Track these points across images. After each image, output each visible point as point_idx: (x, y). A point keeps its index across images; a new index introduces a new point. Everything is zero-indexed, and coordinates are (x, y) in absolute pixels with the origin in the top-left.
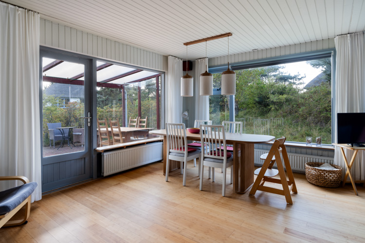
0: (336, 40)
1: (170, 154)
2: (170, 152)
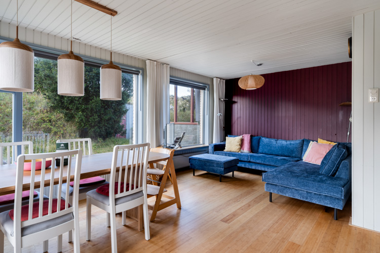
0: (148, 62)
1: (27, 231)
2: (23, 229)
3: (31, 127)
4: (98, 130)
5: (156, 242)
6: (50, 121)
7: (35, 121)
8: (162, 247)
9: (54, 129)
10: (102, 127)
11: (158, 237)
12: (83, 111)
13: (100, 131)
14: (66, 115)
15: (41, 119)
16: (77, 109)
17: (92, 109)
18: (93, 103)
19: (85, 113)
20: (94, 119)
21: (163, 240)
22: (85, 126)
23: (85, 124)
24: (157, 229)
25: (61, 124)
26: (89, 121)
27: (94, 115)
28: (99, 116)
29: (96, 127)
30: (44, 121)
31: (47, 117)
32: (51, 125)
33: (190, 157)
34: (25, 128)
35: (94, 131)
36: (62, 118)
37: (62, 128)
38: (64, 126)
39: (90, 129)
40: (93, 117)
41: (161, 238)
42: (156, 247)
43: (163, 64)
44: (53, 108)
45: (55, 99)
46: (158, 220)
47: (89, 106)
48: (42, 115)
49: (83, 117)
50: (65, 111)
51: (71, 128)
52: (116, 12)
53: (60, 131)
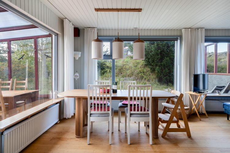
0: (183, 30)
1: (92, 116)
2: (91, 114)
3: (135, 75)
4: (168, 78)
5: (154, 148)
6: (143, 72)
7: (137, 72)
8: (155, 152)
9: (145, 77)
10: (171, 77)
11: (158, 146)
12: (159, 67)
13: (170, 79)
14: (151, 68)
15: (140, 71)
16: (156, 65)
17: (164, 65)
18: (164, 61)
19: (160, 68)
20: (166, 71)
21: (159, 149)
22: (160, 75)
23: (160, 74)
24: (161, 142)
25: (148, 74)
26: (163, 73)
27: (166, 69)
28: (169, 69)
29: (167, 76)
30: (141, 72)
31: (142, 70)
32: (144, 74)
33: (224, 103)
34: (133, 76)
35: (166, 79)
36: (149, 70)
37: (149, 76)
38: (150, 75)
39: (164, 77)
40: (165, 70)
41: (159, 147)
42: (152, 150)
43: (198, 29)
44: (146, 65)
45: (146, 60)
46: (168, 138)
47: (162, 63)
48: (140, 69)
49: (159, 70)
50: (151, 67)
51: (153, 76)
52: (141, 9)
53: (147, 78)
